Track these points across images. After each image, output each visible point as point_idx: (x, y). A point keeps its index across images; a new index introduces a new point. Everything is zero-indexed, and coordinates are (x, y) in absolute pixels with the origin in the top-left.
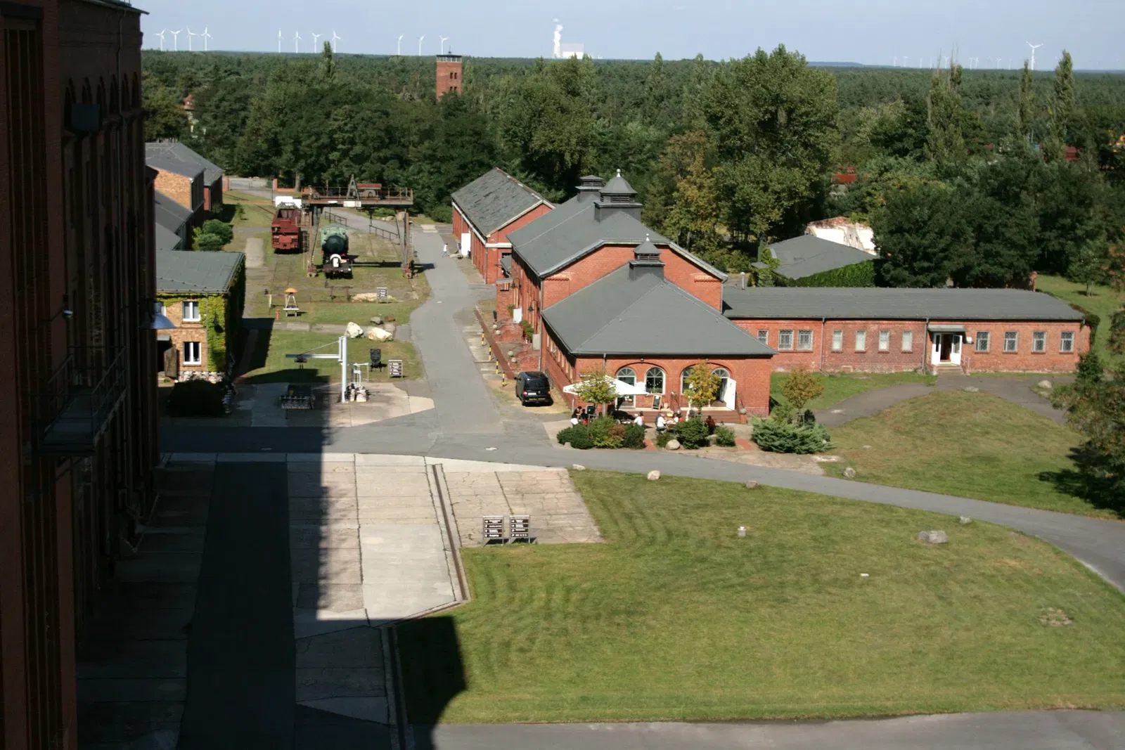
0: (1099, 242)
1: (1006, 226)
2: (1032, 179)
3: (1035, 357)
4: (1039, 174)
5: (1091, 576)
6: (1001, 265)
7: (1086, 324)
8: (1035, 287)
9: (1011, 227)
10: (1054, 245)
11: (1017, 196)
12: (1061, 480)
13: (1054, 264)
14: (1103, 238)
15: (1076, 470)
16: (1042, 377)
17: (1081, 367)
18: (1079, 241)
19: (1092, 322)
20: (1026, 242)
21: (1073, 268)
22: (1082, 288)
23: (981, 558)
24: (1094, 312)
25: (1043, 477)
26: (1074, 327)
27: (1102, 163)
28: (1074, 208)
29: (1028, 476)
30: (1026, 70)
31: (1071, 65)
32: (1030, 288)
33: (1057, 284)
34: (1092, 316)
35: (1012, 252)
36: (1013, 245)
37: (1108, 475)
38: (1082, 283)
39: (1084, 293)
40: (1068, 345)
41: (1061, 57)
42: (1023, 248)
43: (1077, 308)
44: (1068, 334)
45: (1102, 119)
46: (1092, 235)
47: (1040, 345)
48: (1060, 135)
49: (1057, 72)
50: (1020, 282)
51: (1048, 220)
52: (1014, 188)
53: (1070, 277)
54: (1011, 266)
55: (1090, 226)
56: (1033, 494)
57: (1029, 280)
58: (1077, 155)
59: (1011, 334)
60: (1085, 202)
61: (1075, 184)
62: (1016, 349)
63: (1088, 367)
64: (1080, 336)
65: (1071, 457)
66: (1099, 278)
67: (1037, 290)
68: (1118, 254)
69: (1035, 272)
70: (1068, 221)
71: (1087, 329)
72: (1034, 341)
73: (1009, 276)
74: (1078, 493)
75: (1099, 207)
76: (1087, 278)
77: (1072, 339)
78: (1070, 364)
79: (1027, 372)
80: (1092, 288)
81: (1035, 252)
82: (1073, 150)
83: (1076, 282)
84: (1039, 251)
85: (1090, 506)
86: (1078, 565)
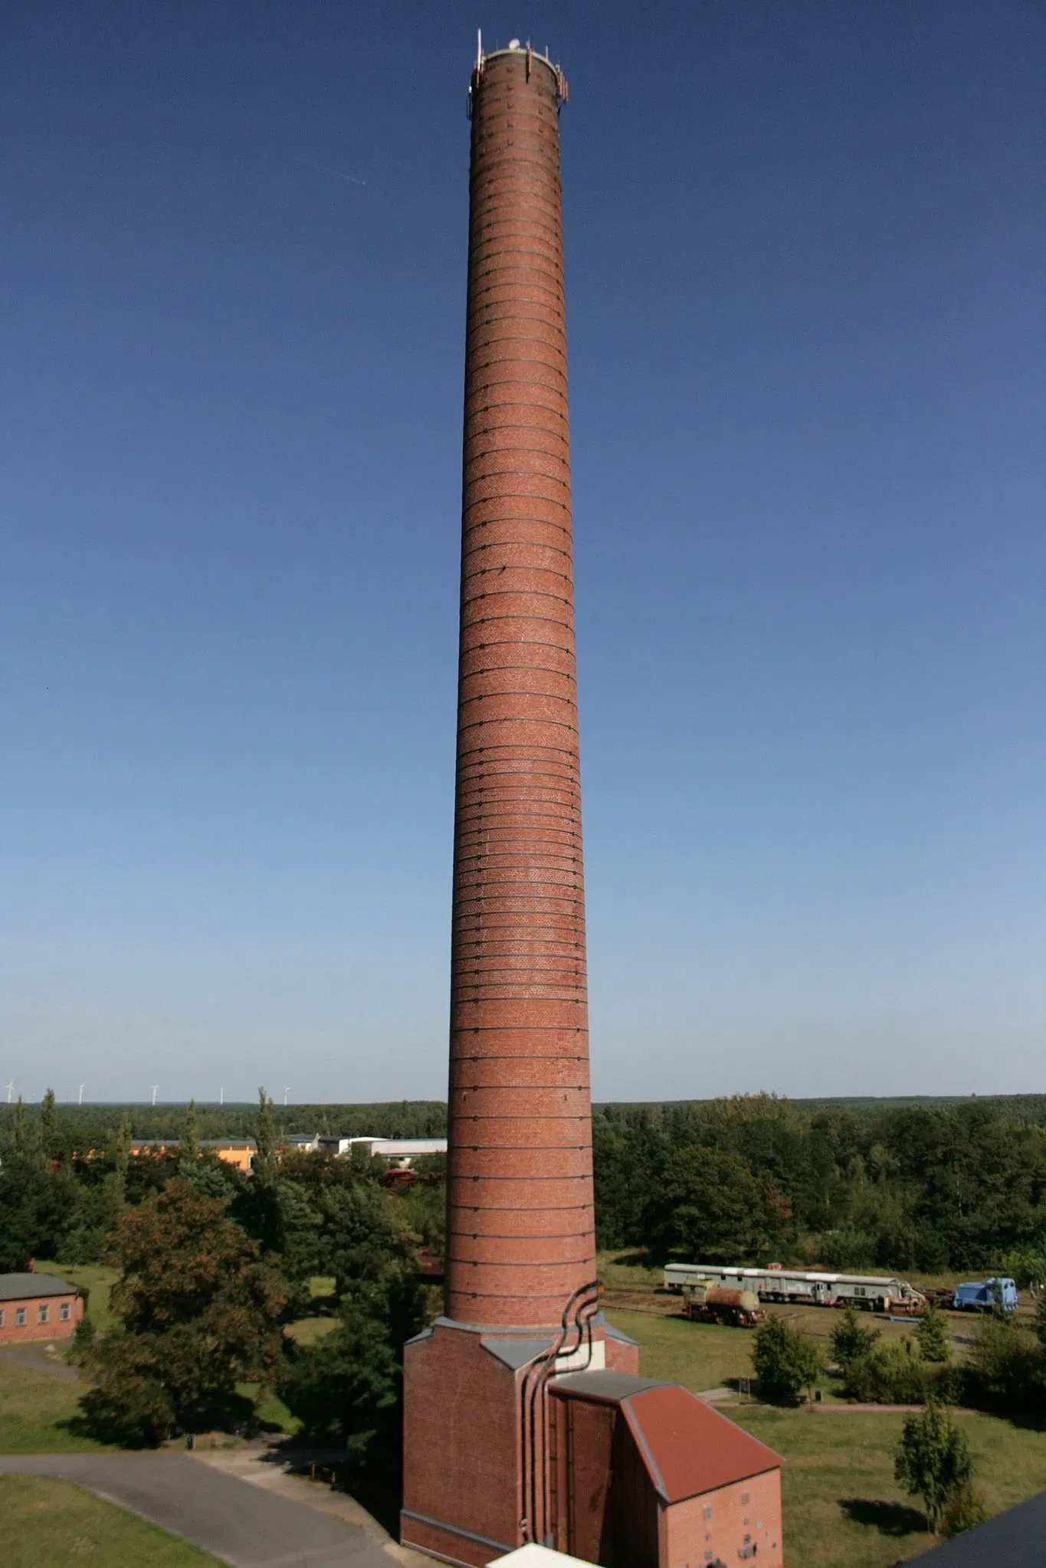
0: (80, 1231)
1: (11, 1223)
2: (31, 1186)
3: (41, 1327)
4: (36, 1181)
5: (107, 1504)
6: (8, 1255)
7: (79, 1296)
8: (34, 1271)
9: (15, 1224)
10: (46, 1236)
11: (19, 1199)
12: (73, 1426)
13: (47, 1252)
14: (83, 1227)
15: (84, 1416)
16: (47, 1343)
17: (79, 1331)
18: (64, 1232)
19: (84, 1294)
20: (26, 1236)
21: (62, 1253)
22: (68, 1268)
23: (14, 1506)
24: (86, 1286)
25: (59, 1426)
26: (70, 1299)
27: (77, 1171)
28: (60, 1207)
29: (45, 1427)
30: (20, 1103)
31: (53, 1099)
32: (30, 1271)
33: (49, 1266)
34: (83, 1290)
35: (15, 1244)
36: (15, 1239)
37: (113, 1414)
38: (68, 1264)
39: (70, 1272)
40: (66, 1315)
41: (45, 1093)
42: (24, 1241)
43: (72, 1284)
44: (65, 1306)
45: (77, 1138)
46: (73, 1227)
47: (44, 1317)
48: (46, 1151)
49: (43, 1104)
50: (22, 1268)
51: (42, 1216)
52: (17, 1193)
53: (58, 1261)
54: (14, 1256)
55: (73, 1219)
56: (51, 1441)
57: (28, 1266)
58: (59, 1166)
59: (20, 1311)
60: (68, 1201)
61: (60, 1187)
62: (25, 1322)
63: (84, 1331)
64: (75, 1306)
65: (80, 1405)
66: (81, 1260)
67: (35, 1273)
68: (114, 1238)
69: (34, 1259)
70: (55, 1217)
71: (80, 1300)
72: (40, 1314)
73: (13, 1264)
74: (89, 1435)
75: (78, 1205)
76: (72, 1260)
77: (70, 1309)
78: (69, 1329)
79: (35, 1340)
80: (76, 1268)
81: (35, 1242)
82: (56, 1162)
83: (63, 1264)
84: (36, 1242)
85: (98, 1444)
86: (94, 1497)
